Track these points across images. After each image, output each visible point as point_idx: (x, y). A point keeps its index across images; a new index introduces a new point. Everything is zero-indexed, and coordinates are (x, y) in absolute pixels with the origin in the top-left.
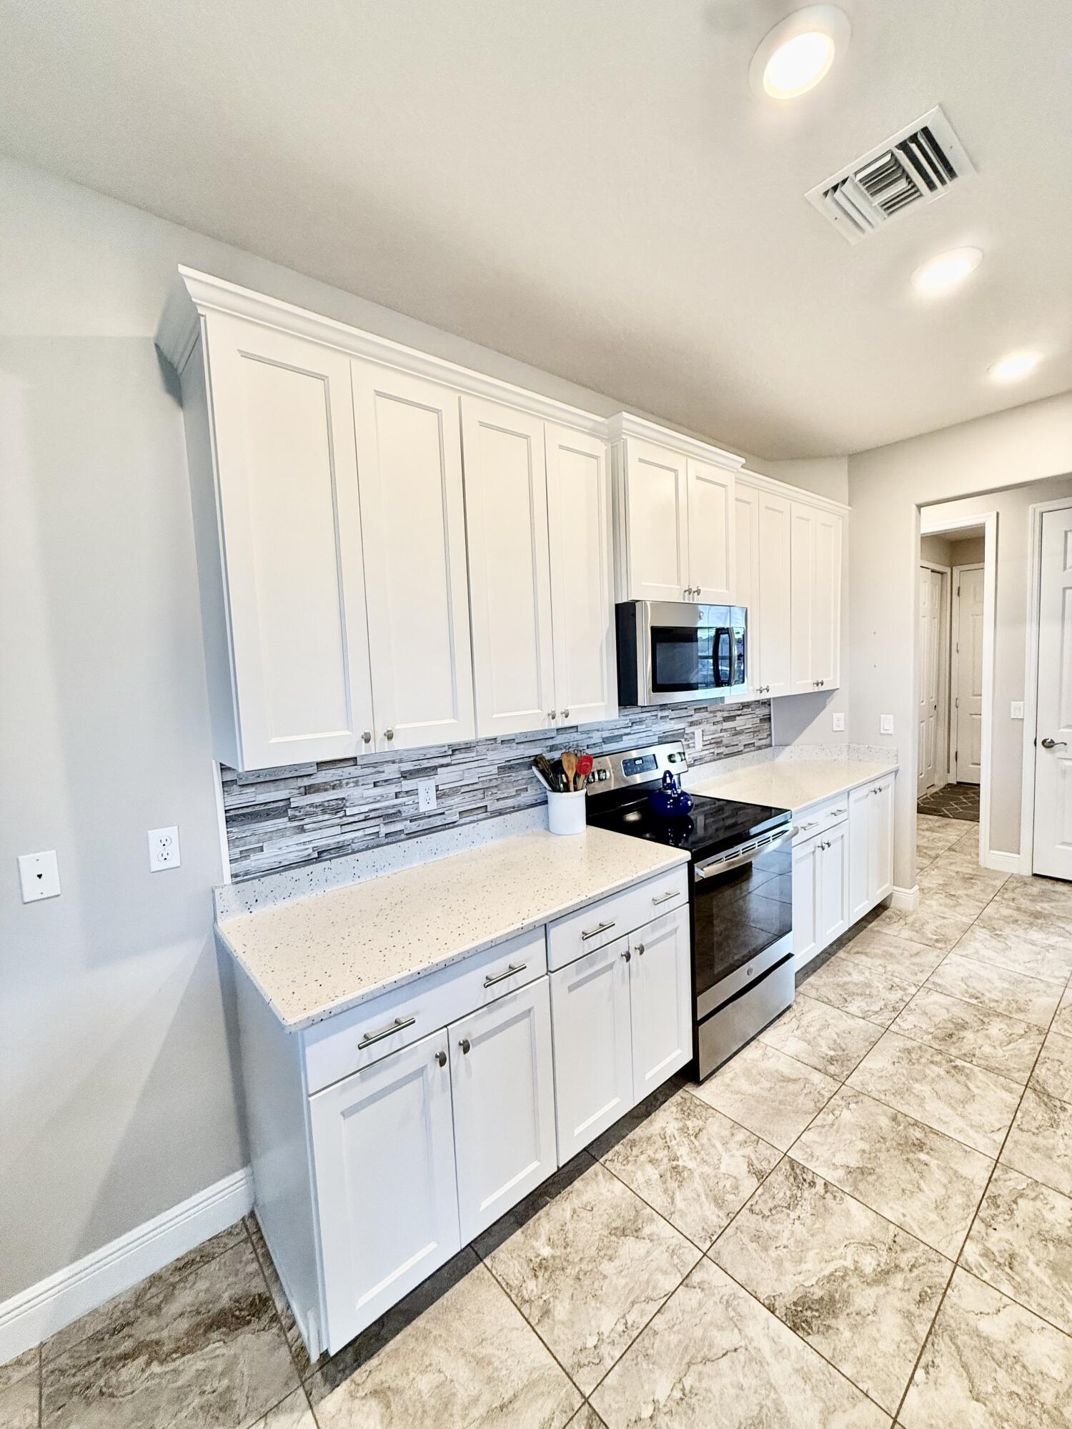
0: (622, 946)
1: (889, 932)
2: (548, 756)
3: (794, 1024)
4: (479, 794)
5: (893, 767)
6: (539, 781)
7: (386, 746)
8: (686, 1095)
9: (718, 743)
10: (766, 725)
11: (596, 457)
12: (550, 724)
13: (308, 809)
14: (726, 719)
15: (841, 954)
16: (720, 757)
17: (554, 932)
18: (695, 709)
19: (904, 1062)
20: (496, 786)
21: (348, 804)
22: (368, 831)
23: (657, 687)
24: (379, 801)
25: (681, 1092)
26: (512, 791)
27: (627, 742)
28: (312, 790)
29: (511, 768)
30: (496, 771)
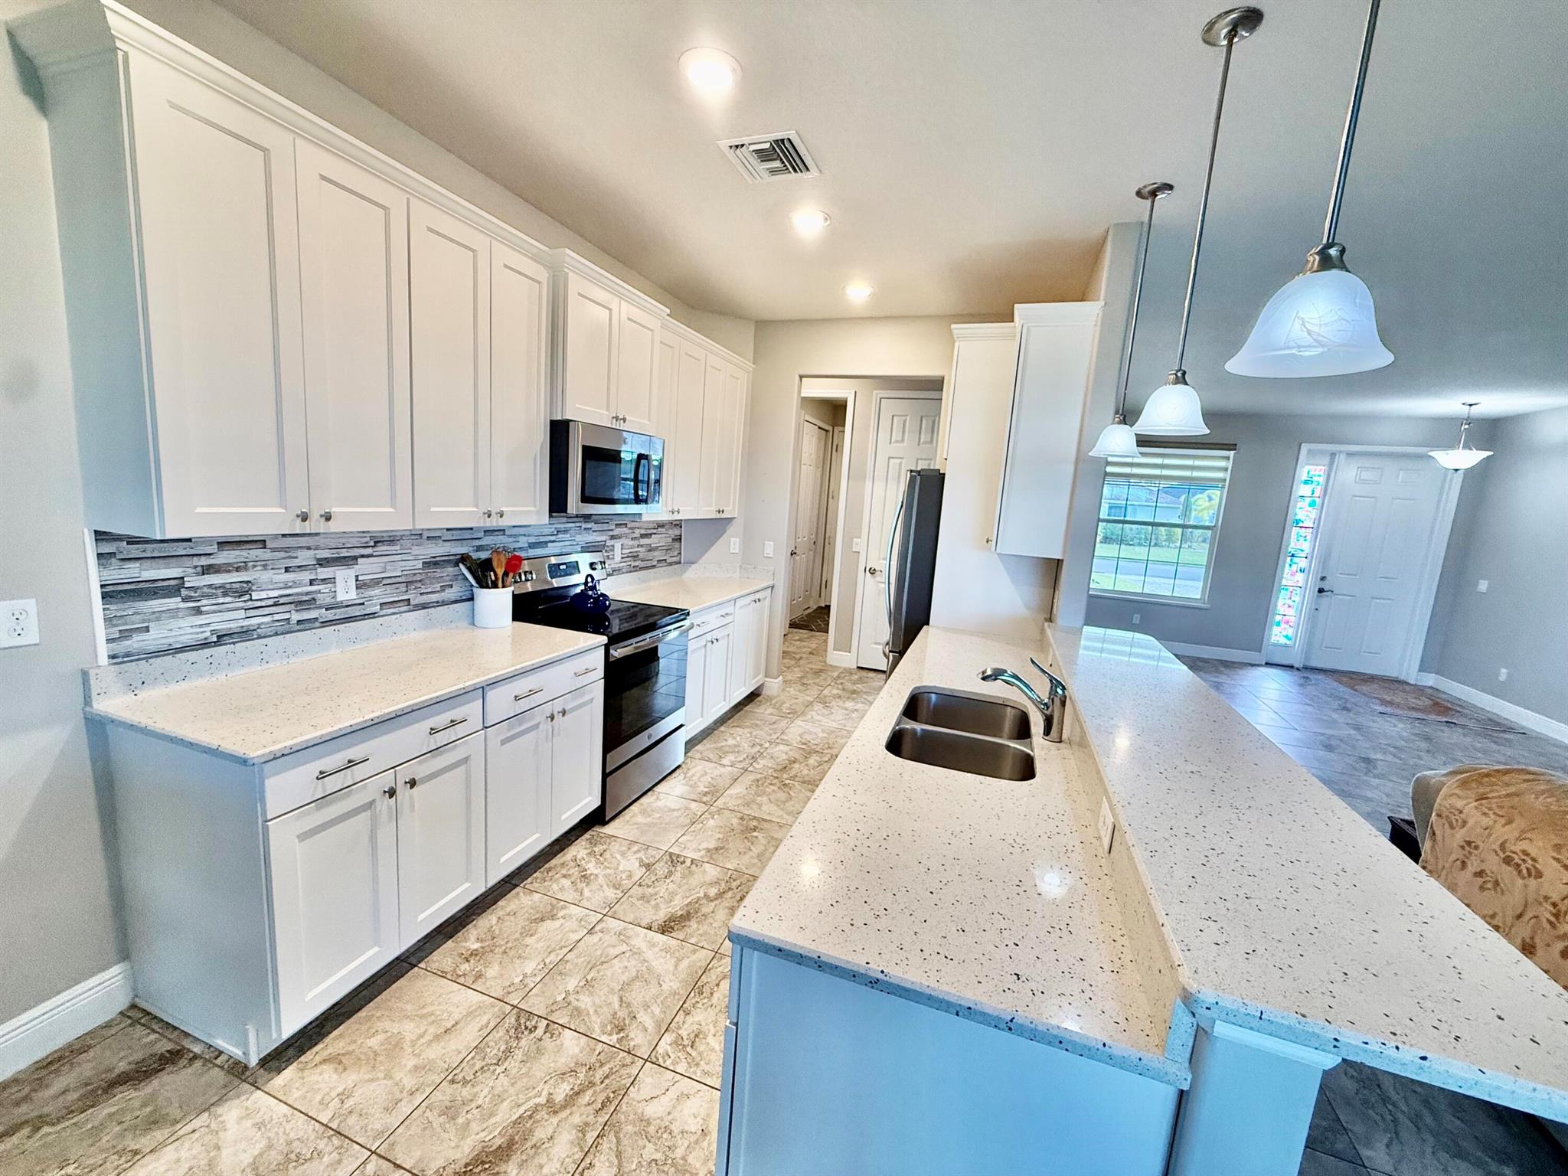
0: (547, 709)
1: (761, 711)
2: (475, 556)
3: (682, 776)
4: (403, 587)
5: (770, 583)
6: (466, 579)
7: (322, 527)
8: (594, 833)
9: (635, 557)
10: (677, 545)
11: (539, 283)
12: (485, 522)
13: (205, 590)
14: (643, 536)
15: (722, 728)
16: (636, 569)
17: (491, 695)
18: (616, 525)
19: (754, 787)
20: (420, 581)
21: (254, 588)
22: (277, 617)
23: (585, 499)
24: (290, 587)
25: (590, 832)
26: (437, 587)
27: (551, 549)
28: (212, 571)
29: (436, 564)
30: (421, 566)
